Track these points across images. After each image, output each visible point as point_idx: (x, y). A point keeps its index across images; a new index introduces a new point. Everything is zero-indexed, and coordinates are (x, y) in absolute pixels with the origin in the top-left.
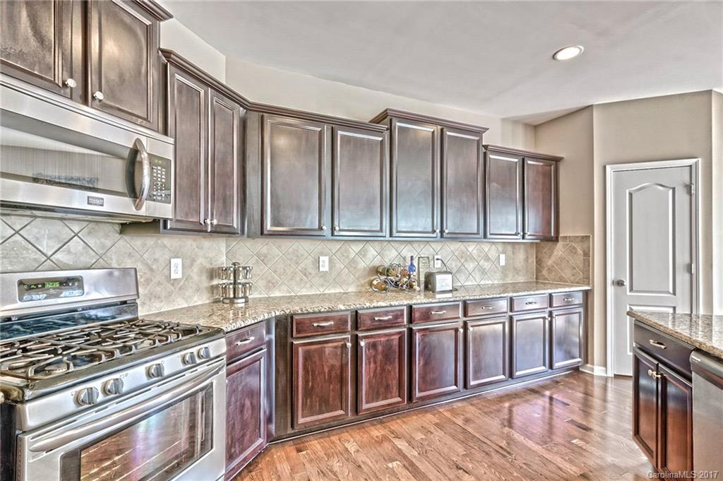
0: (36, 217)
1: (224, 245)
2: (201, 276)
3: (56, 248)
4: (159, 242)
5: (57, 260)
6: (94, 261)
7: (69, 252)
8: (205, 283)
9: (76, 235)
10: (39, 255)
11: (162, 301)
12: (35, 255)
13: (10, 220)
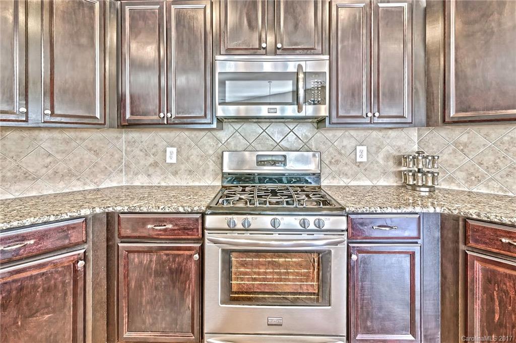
0: (272, 122)
1: (416, 134)
2: (388, 162)
3: (281, 139)
4: (347, 133)
5: (282, 145)
6: (301, 146)
7: (288, 141)
8: (392, 167)
9: (292, 131)
10: (273, 143)
11: (349, 178)
12: (271, 142)
13: (261, 125)
